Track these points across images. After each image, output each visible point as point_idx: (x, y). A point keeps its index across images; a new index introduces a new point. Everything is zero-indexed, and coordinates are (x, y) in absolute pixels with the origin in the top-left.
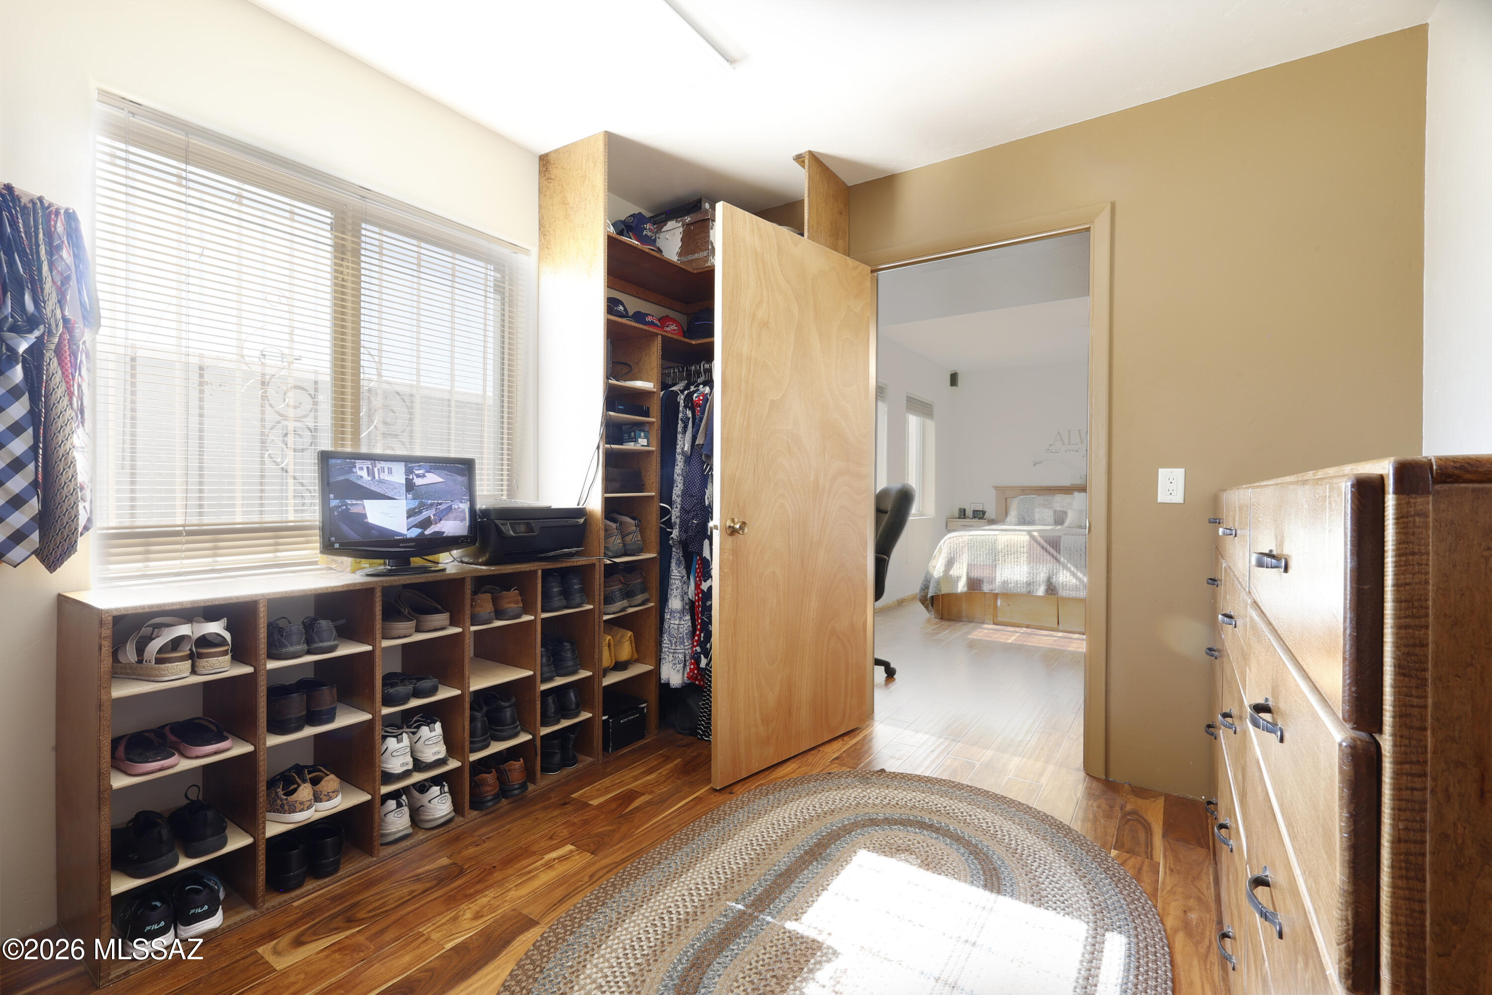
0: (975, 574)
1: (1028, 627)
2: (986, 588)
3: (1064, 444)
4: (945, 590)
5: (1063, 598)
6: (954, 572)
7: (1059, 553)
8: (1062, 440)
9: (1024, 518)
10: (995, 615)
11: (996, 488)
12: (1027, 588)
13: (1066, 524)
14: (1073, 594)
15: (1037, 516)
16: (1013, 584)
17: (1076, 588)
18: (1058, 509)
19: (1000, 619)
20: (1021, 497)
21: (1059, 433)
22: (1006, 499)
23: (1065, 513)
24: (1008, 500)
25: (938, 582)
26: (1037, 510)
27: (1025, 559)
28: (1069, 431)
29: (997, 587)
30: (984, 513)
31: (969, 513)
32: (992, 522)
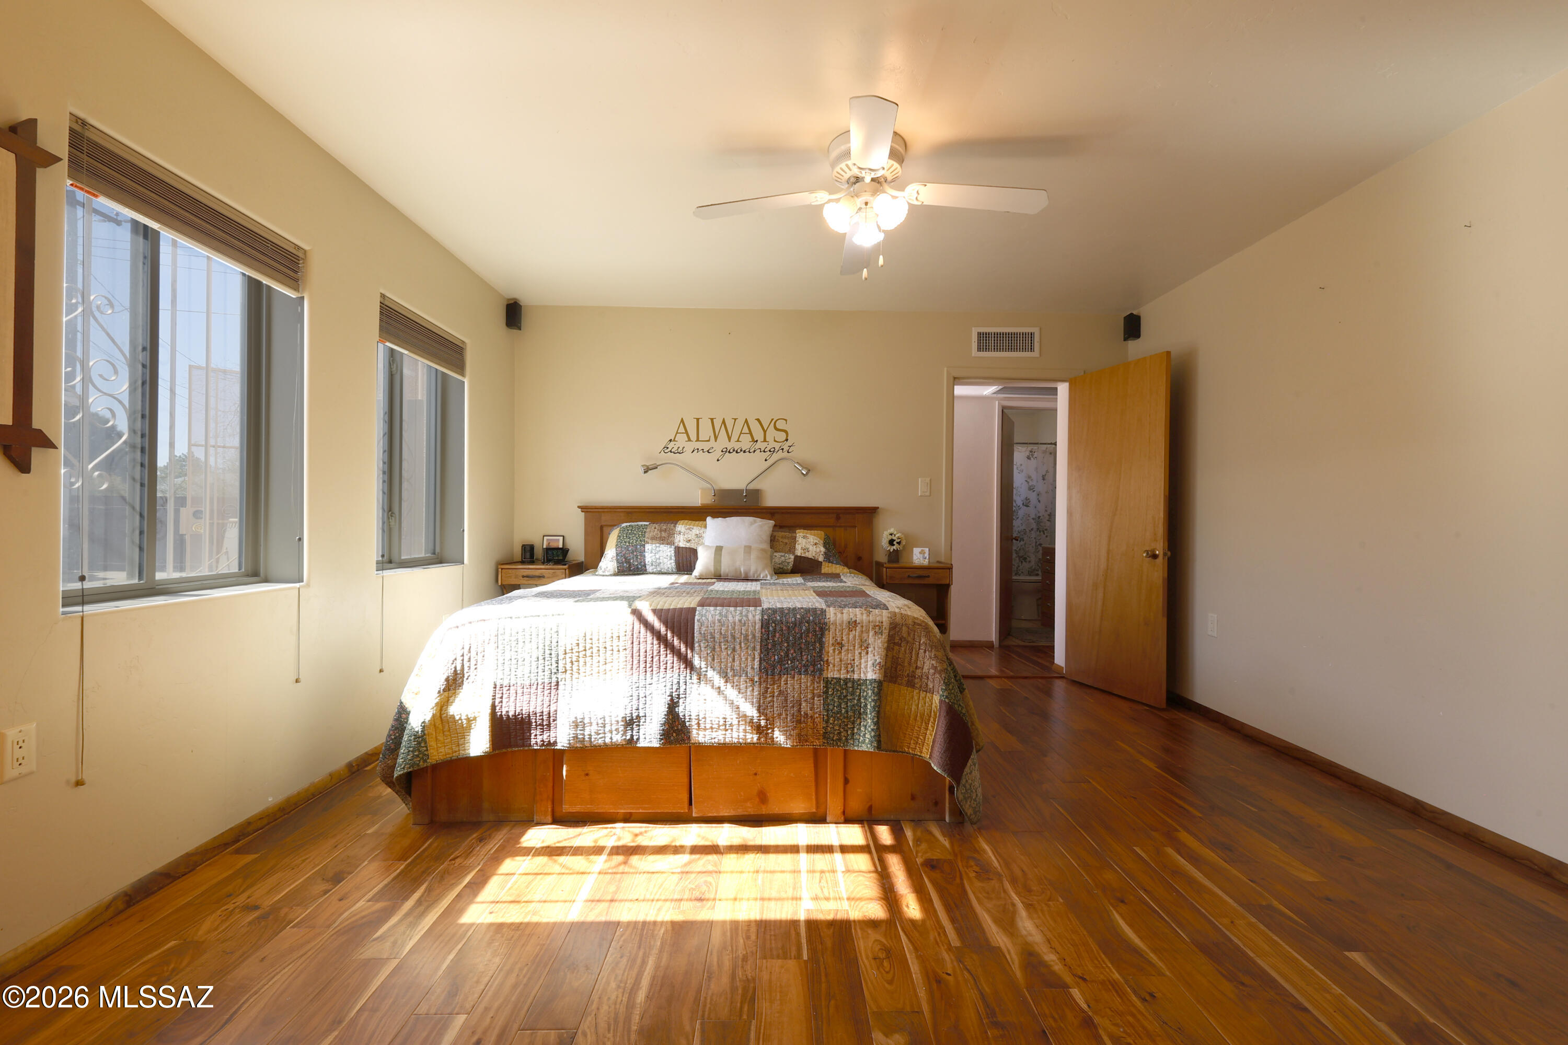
0: (509, 708)
1: (627, 819)
2: (537, 739)
3: (689, 440)
4: (438, 753)
5: (701, 747)
6: (458, 709)
7: (692, 649)
8: (686, 432)
9: (627, 561)
10: (556, 800)
11: (584, 509)
12: (625, 733)
13: (696, 573)
14: (719, 737)
15: (649, 558)
16: (594, 728)
17: (726, 726)
18: (682, 545)
19: (567, 809)
20: (624, 525)
21: (682, 421)
22: (602, 528)
23: (694, 552)
24: (605, 529)
25: (421, 739)
26: (648, 547)
27: (622, 665)
28: (698, 420)
29: (562, 737)
30: (564, 551)
31: (539, 553)
32: (578, 569)
